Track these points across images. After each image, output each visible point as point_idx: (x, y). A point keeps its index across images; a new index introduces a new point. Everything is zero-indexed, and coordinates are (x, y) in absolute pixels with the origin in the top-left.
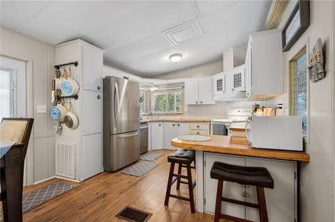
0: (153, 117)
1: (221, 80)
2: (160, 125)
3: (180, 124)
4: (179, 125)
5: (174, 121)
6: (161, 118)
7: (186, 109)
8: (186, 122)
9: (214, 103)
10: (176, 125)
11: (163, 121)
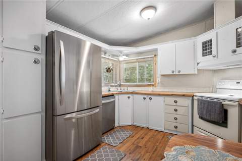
0: (122, 88)
1: (211, 41)
2: (129, 98)
3: (152, 97)
4: (151, 99)
5: (145, 94)
6: (131, 89)
7: (158, 80)
8: (159, 95)
9: (196, 72)
10: (148, 99)
11: (132, 93)
